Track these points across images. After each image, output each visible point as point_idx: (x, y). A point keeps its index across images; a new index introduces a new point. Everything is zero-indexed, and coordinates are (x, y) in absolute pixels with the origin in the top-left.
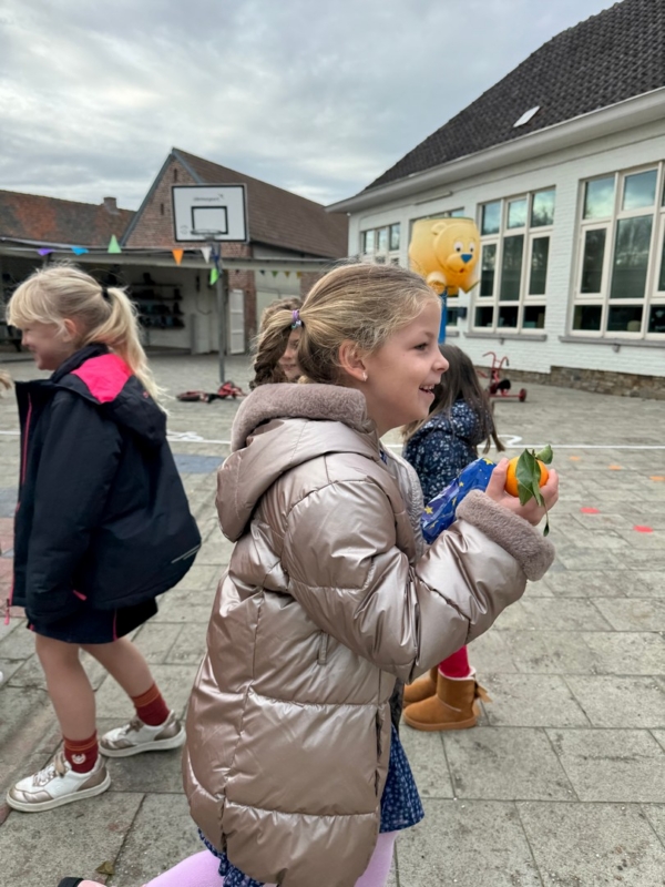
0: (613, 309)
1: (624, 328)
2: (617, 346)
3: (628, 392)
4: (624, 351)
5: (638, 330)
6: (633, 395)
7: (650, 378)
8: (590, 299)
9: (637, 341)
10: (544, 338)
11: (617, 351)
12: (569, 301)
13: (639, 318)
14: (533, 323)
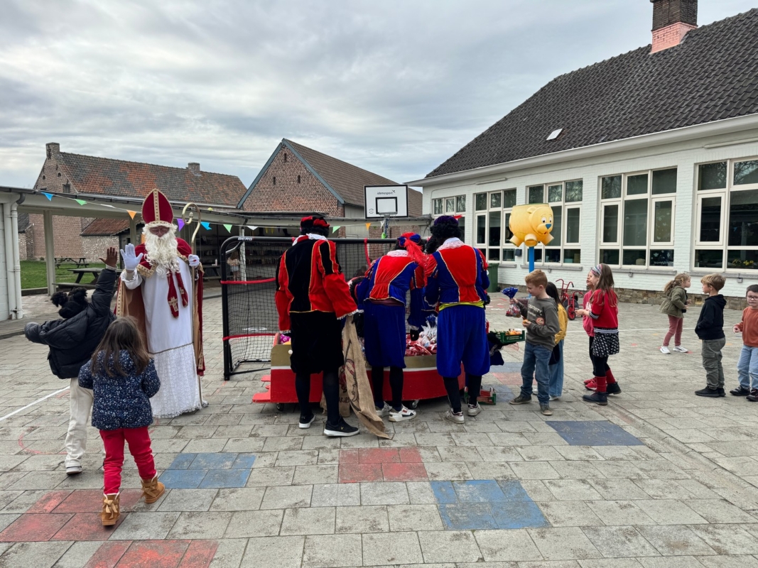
0: (626, 252)
1: (634, 263)
2: (631, 274)
3: (641, 301)
4: (636, 276)
5: (644, 264)
6: (644, 303)
7: (654, 292)
8: (610, 246)
9: (644, 270)
10: (581, 269)
11: (632, 277)
12: (596, 246)
13: (644, 257)
14: (571, 260)
